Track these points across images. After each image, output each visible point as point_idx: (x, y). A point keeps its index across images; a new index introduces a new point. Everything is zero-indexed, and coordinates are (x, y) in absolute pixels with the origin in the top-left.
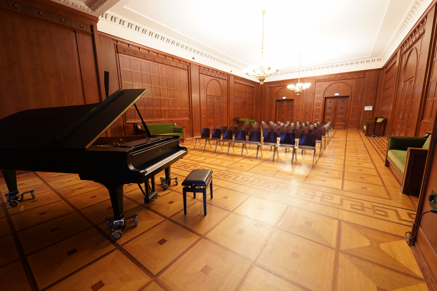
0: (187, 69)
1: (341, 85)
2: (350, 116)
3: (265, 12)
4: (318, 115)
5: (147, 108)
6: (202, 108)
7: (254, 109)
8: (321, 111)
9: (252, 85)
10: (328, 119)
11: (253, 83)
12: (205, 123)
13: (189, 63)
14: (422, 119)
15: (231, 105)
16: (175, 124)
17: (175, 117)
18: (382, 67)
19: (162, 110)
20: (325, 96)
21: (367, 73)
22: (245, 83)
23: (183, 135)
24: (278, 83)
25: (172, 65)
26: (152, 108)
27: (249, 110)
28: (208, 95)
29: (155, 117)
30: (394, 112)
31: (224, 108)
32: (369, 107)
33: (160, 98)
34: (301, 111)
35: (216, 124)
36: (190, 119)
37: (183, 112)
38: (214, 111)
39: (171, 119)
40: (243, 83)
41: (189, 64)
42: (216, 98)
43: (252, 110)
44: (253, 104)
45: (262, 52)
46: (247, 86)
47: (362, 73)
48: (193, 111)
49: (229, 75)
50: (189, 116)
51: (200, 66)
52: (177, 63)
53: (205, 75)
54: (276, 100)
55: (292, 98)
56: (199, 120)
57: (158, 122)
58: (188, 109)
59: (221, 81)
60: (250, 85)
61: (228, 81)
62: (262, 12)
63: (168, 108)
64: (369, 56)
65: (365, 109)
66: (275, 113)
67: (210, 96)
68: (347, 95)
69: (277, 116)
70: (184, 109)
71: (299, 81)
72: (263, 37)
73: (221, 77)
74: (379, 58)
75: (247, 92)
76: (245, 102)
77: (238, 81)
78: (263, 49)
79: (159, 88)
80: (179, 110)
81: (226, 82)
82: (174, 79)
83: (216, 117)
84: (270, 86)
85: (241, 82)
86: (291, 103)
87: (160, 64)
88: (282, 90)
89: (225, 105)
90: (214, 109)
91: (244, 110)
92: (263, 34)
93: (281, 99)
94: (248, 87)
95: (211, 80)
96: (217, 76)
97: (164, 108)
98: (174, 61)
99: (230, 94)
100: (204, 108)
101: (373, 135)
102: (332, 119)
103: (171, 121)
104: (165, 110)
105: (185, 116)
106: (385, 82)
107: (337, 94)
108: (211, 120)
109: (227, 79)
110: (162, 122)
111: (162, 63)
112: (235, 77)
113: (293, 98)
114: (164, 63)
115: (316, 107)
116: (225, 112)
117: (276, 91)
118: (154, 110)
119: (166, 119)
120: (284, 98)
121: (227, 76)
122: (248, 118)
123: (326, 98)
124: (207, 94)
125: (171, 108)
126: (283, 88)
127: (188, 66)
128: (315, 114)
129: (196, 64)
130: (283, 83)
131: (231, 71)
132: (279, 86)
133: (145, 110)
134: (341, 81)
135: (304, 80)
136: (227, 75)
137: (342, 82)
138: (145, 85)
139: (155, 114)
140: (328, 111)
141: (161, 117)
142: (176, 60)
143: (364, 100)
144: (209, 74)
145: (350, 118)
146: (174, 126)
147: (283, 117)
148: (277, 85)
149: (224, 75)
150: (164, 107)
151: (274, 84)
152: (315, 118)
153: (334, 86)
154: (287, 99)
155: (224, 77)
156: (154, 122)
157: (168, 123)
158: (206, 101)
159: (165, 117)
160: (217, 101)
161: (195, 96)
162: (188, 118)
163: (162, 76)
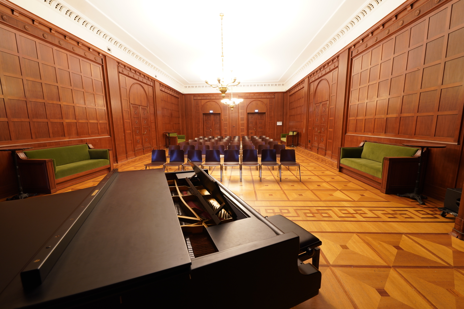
0: (101, 63)
1: (259, 103)
2: (268, 130)
3: (223, 16)
4: (244, 129)
5: (35, 120)
6: (125, 121)
7: (180, 122)
8: (245, 125)
9: (177, 96)
10: (251, 133)
11: (177, 94)
12: (130, 142)
13: (103, 55)
14: (346, 133)
15: (159, 118)
16: (91, 146)
17: (89, 134)
18: (285, 91)
19: (64, 124)
20: (248, 112)
21: (276, 94)
22: (171, 93)
23: (109, 161)
24: (204, 96)
25: (76, 52)
26: (46, 120)
27: (175, 123)
28: (131, 104)
29: (51, 135)
30: (308, 127)
31: (152, 121)
32: (280, 122)
33: (59, 103)
34: (228, 126)
35: (144, 142)
36: (111, 136)
37: (99, 127)
38: (140, 126)
39: (82, 137)
40: (168, 92)
41: (103, 57)
42: (142, 108)
43: (179, 124)
44: (179, 118)
45: (223, 60)
46: (172, 96)
47: (272, 94)
48: (114, 125)
49: (154, 81)
50: (108, 133)
51: (119, 63)
52: (85, 52)
53: (126, 76)
54: (203, 114)
55: (218, 112)
56: (124, 138)
57: (57, 144)
58: (107, 122)
59: (146, 87)
60: (175, 95)
61: (154, 87)
62: (220, 15)
63: (75, 121)
64: (278, 81)
65: (278, 125)
66: (202, 127)
67: (133, 104)
68: (264, 112)
69: (205, 131)
70: (100, 122)
71: (232, 96)
72: (222, 43)
73: (145, 81)
74: (283, 83)
75: (172, 103)
76: (171, 115)
77: (163, 89)
78: (222, 57)
79: (57, 87)
80: (92, 123)
81: (150, 89)
82: (82, 74)
83: (143, 133)
84: (195, 98)
85: (166, 91)
86: (218, 117)
87: (55, 48)
88: (208, 103)
89: (152, 118)
90: (140, 123)
91: (171, 123)
92: (222, 40)
93: (208, 113)
94: (173, 98)
95: (134, 84)
96: (141, 79)
97: (67, 121)
98: (80, 48)
99: (157, 105)
100: (129, 121)
101: (292, 146)
102: (254, 133)
103: (82, 141)
104: (69, 124)
105: (103, 133)
106: (290, 103)
107: (257, 111)
108: (138, 137)
109: (152, 85)
110: (65, 143)
111: (59, 45)
112: (160, 84)
113: (220, 112)
114: (63, 46)
115: (241, 122)
116: (153, 126)
117: (203, 104)
118: (49, 124)
119: (73, 138)
120: (211, 112)
121: (152, 82)
122: (176, 133)
123: (248, 113)
124: (131, 102)
125: (80, 121)
126: (209, 101)
127: (102, 59)
128: (241, 129)
129: (114, 59)
130: (208, 96)
131: (156, 76)
132: (205, 99)
133: (31, 123)
134: (259, 99)
135: (228, 95)
136: (152, 80)
137: (260, 101)
138: (28, 78)
139: (51, 131)
140: (250, 125)
141: (64, 135)
142: (83, 47)
143: (276, 117)
144: (131, 75)
145: (268, 132)
146: (89, 148)
147: (211, 131)
148: (203, 98)
149: (148, 79)
150: (67, 118)
151: (199, 96)
152: (241, 132)
153: (254, 103)
154: (214, 113)
155: (149, 83)
156: (51, 144)
157: (78, 145)
158: (129, 110)
159: (70, 135)
160: (143, 112)
161: (115, 104)
162: (108, 136)
163: (61, 67)
